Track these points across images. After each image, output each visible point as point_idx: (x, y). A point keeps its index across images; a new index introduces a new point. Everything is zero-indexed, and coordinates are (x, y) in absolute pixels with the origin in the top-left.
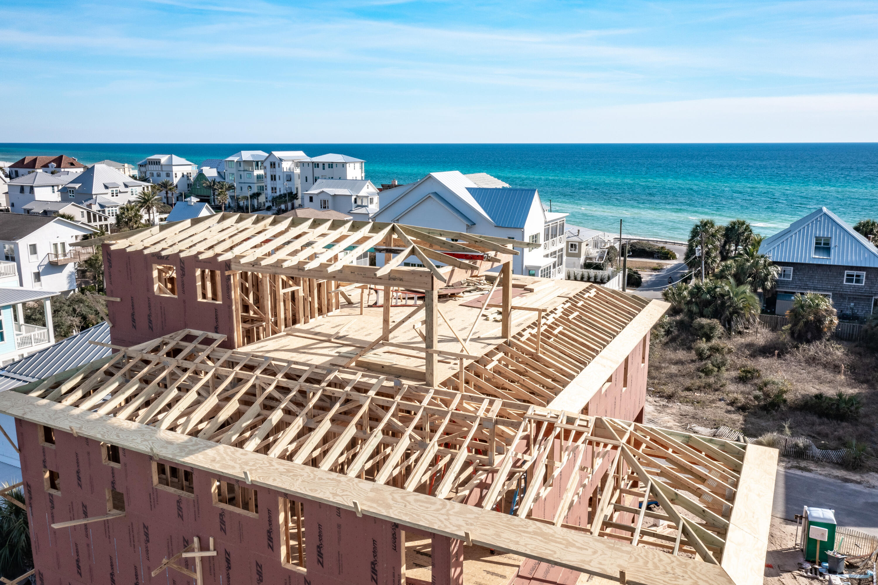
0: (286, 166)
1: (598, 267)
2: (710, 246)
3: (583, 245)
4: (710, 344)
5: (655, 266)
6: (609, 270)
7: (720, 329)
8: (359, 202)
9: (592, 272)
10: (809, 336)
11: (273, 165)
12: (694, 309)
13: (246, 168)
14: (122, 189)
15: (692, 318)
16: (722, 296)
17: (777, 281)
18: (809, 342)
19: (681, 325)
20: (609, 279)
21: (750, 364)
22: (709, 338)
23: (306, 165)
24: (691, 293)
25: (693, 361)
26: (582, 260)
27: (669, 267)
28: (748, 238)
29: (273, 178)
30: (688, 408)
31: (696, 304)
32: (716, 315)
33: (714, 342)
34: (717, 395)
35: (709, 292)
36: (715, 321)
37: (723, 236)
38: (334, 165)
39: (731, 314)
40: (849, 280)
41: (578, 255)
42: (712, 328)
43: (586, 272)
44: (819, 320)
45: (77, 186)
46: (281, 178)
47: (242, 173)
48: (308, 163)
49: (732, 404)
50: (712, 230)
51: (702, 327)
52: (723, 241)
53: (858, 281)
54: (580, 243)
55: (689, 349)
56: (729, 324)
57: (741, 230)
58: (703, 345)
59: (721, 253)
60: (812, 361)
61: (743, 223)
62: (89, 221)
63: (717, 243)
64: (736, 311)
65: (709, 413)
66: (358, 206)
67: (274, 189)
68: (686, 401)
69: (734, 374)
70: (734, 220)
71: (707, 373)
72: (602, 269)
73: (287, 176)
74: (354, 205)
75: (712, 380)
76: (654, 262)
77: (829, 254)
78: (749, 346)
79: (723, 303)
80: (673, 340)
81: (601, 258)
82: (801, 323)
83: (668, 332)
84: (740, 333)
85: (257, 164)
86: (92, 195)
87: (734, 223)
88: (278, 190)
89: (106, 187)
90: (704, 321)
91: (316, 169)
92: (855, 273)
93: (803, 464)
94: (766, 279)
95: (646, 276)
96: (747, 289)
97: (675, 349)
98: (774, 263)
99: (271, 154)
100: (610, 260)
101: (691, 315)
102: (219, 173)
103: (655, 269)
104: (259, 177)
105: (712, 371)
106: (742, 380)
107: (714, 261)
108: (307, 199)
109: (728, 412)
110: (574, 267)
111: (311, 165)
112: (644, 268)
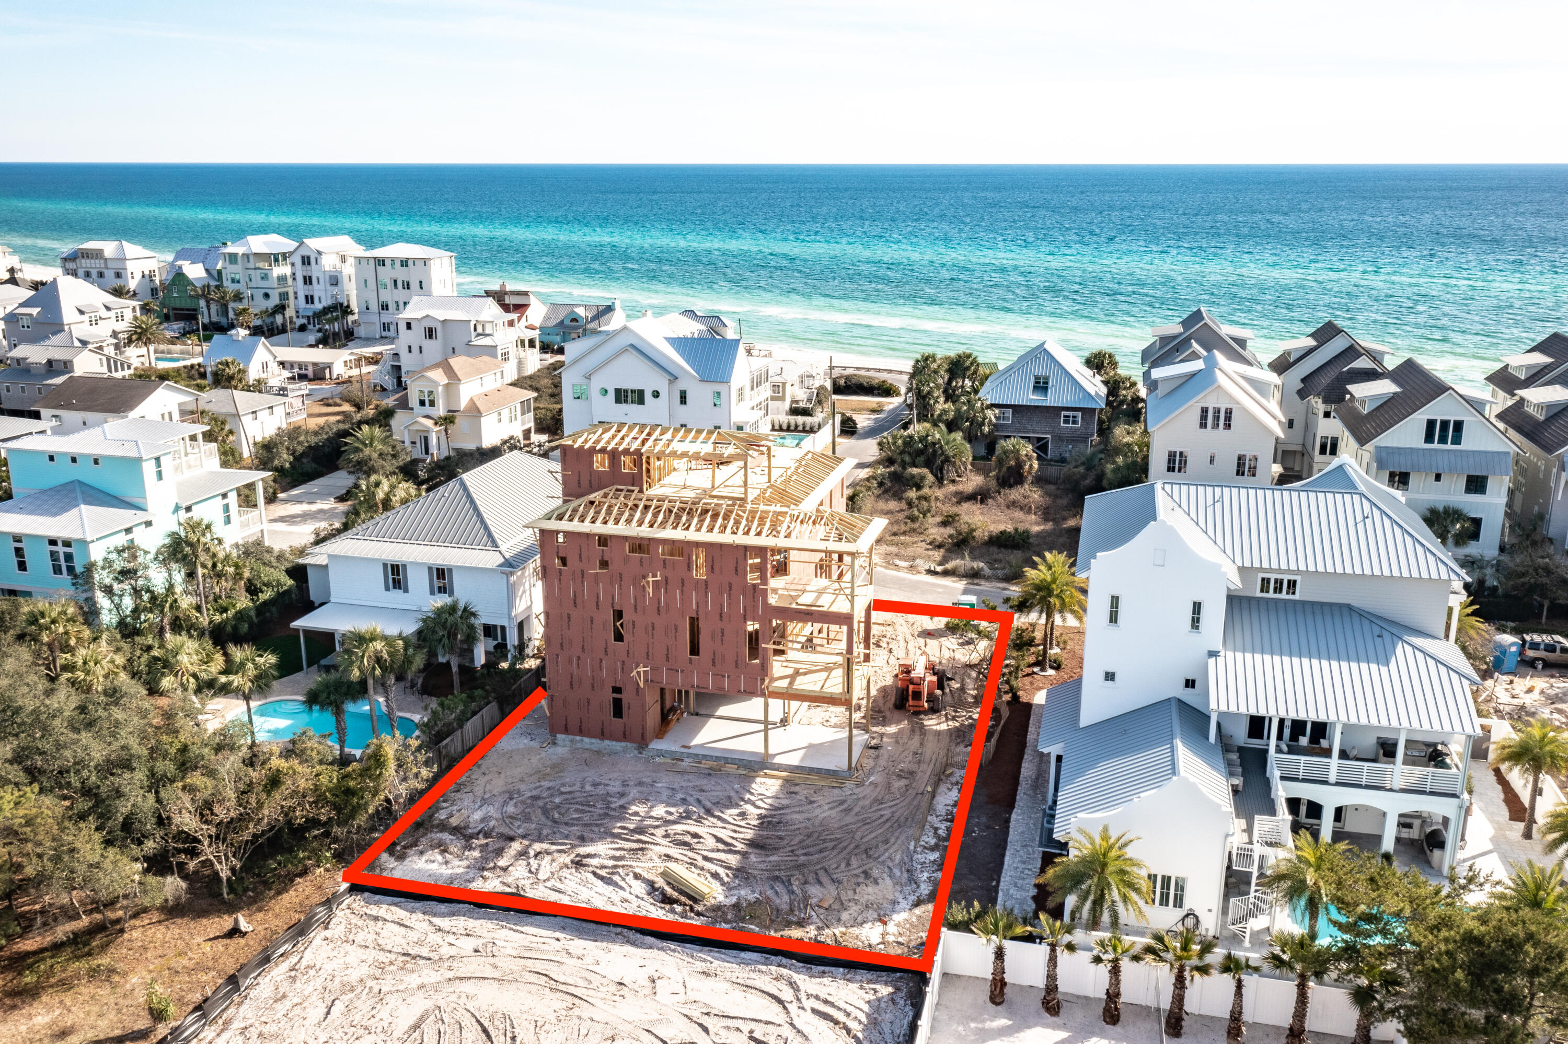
0: (329, 263)
1: (806, 412)
2: (932, 385)
3: (788, 386)
4: (919, 493)
5: (875, 406)
6: (818, 417)
7: (930, 478)
8: (480, 330)
9: (800, 419)
10: (1012, 481)
11: (306, 261)
12: (907, 458)
13: (260, 265)
14: (103, 313)
15: (905, 468)
16: (934, 444)
17: (995, 425)
18: (1011, 486)
19: (895, 477)
20: (820, 427)
21: (955, 509)
22: (919, 487)
23: (364, 262)
24: (905, 443)
25: (902, 510)
26: (787, 405)
27: (891, 407)
28: (975, 372)
29: (308, 280)
30: (894, 549)
31: (909, 454)
32: (928, 464)
33: (926, 491)
34: (922, 537)
35: (921, 441)
36: (925, 471)
37: (946, 371)
38: (410, 263)
39: (943, 462)
40: (1066, 422)
41: (782, 399)
42: (923, 478)
43: (793, 419)
44: (1020, 465)
45: (35, 311)
46: (321, 281)
47: (252, 272)
48: (368, 259)
49: (931, 544)
50: (934, 366)
51: (913, 476)
52: (946, 378)
53: (1074, 422)
54: (784, 384)
55: (900, 499)
56: (942, 473)
57: (968, 363)
58: (912, 494)
59: (945, 391)
60: (1013, 505)
61: (969, 356)
62: (110, 370)
63: (940, 381)
64: (947, 460)
65: (910, 551)
66: (479, 335)
67: (309, 299)
68: (892, 543)
69: (938, 519)
70: (960, 352)
71: (913, 519)
72: (811, 415)
73: (331, 277)
74: (473, 334)
75: (916, 525)
76: (872, 401)
77: (1046, 395)
78: (956, 494)
79: (935, 452)
80: (886, 492)
81: (809, 400)
82: (1004, 469)
83: (881, 484)
84: (953, 481)
85: (276, 258)
86: (63, 325)
87: (960, 356)
88: (316, 300)
89: (82, 312)
90: (915, 471)
91: (380, 268)
92: (1071, 414)
93: (976, 581)
94: (983, 424)
95: (863, 421)
96: (958, 436)
97: (887, 500)
98: (992, 406)
99: (302, 243)
100: (820, 402)
101: (904, 465)
102: (207, 270)
103: (874, 411)
104: (282, 279)
105: (918, 518)
106: (944, 524)
107: (936, 402)
108: (402, 327)
109: (927, 549)
110: (778, 413)
111: (372, 262)
112: (859, 410)
